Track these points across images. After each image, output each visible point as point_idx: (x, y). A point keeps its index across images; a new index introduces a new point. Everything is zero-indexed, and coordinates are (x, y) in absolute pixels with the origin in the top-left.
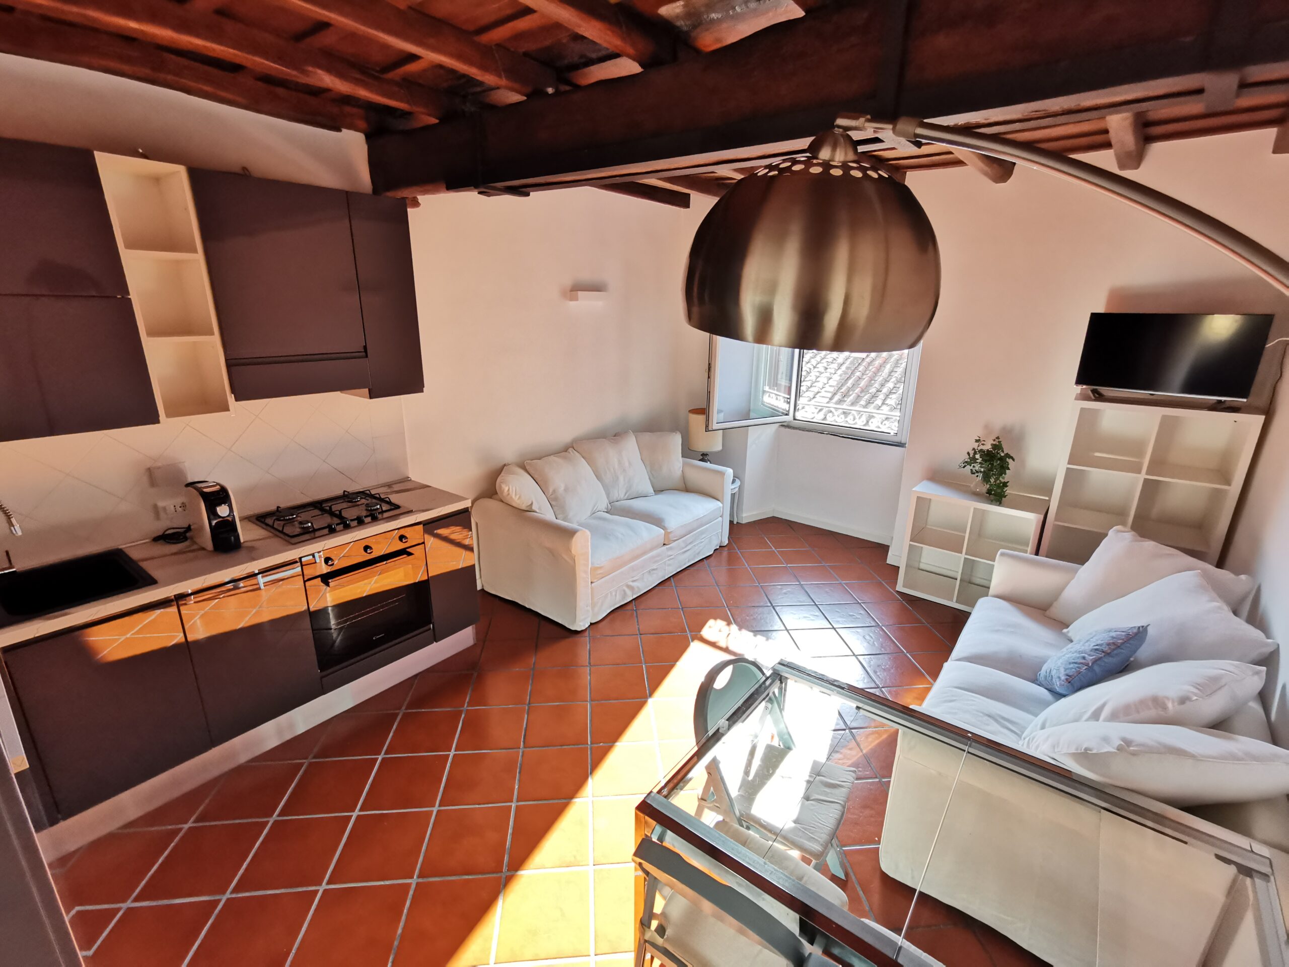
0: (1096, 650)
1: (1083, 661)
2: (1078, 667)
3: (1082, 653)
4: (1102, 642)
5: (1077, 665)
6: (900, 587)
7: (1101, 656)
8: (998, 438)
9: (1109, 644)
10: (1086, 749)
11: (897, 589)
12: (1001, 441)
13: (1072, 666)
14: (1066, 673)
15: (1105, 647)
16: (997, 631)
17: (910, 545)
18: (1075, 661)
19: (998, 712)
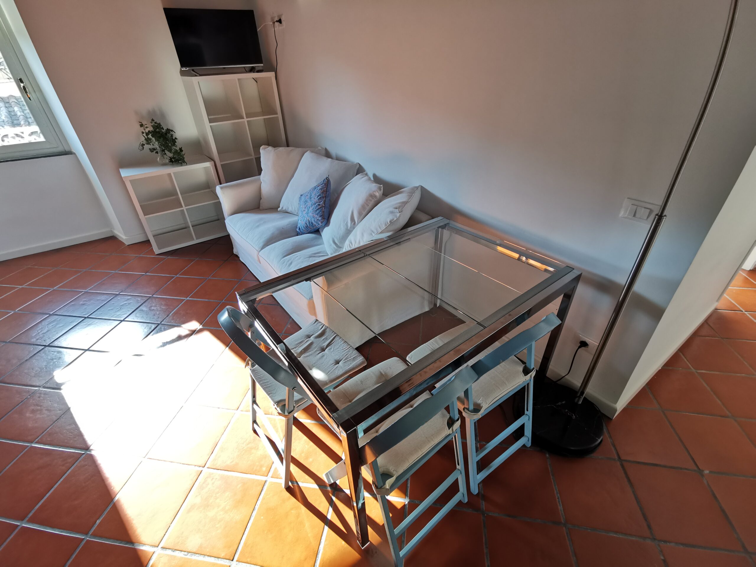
0: (320, 198)
1: (320, 206)
2: (321, 210)
3: (316, 204)
4: (319, 193)
5: (319, 210)
6: (157, 251)
7: (324, 199)
8: (153, 120)
9: (322, 193)
10: (390, 222)
11: (156, 253)
12: (156, 122)
13: (318, 211)
14: (319, 216)
15: (323, 195)
16: (258, 226)
17: (146, 218)
18: (317, 208)
19: (311, 253)
